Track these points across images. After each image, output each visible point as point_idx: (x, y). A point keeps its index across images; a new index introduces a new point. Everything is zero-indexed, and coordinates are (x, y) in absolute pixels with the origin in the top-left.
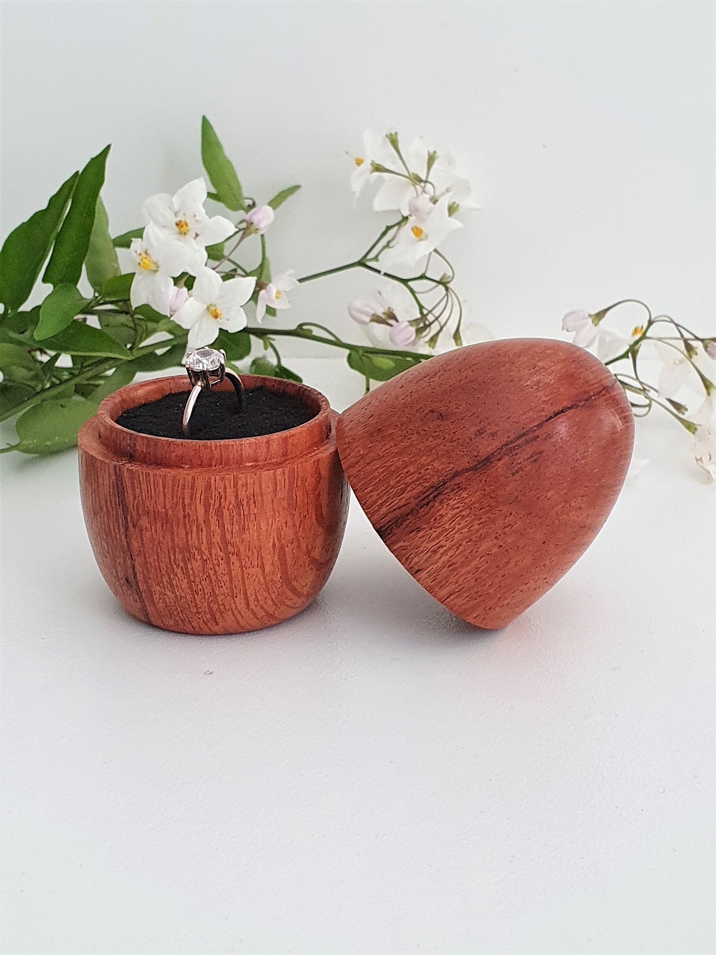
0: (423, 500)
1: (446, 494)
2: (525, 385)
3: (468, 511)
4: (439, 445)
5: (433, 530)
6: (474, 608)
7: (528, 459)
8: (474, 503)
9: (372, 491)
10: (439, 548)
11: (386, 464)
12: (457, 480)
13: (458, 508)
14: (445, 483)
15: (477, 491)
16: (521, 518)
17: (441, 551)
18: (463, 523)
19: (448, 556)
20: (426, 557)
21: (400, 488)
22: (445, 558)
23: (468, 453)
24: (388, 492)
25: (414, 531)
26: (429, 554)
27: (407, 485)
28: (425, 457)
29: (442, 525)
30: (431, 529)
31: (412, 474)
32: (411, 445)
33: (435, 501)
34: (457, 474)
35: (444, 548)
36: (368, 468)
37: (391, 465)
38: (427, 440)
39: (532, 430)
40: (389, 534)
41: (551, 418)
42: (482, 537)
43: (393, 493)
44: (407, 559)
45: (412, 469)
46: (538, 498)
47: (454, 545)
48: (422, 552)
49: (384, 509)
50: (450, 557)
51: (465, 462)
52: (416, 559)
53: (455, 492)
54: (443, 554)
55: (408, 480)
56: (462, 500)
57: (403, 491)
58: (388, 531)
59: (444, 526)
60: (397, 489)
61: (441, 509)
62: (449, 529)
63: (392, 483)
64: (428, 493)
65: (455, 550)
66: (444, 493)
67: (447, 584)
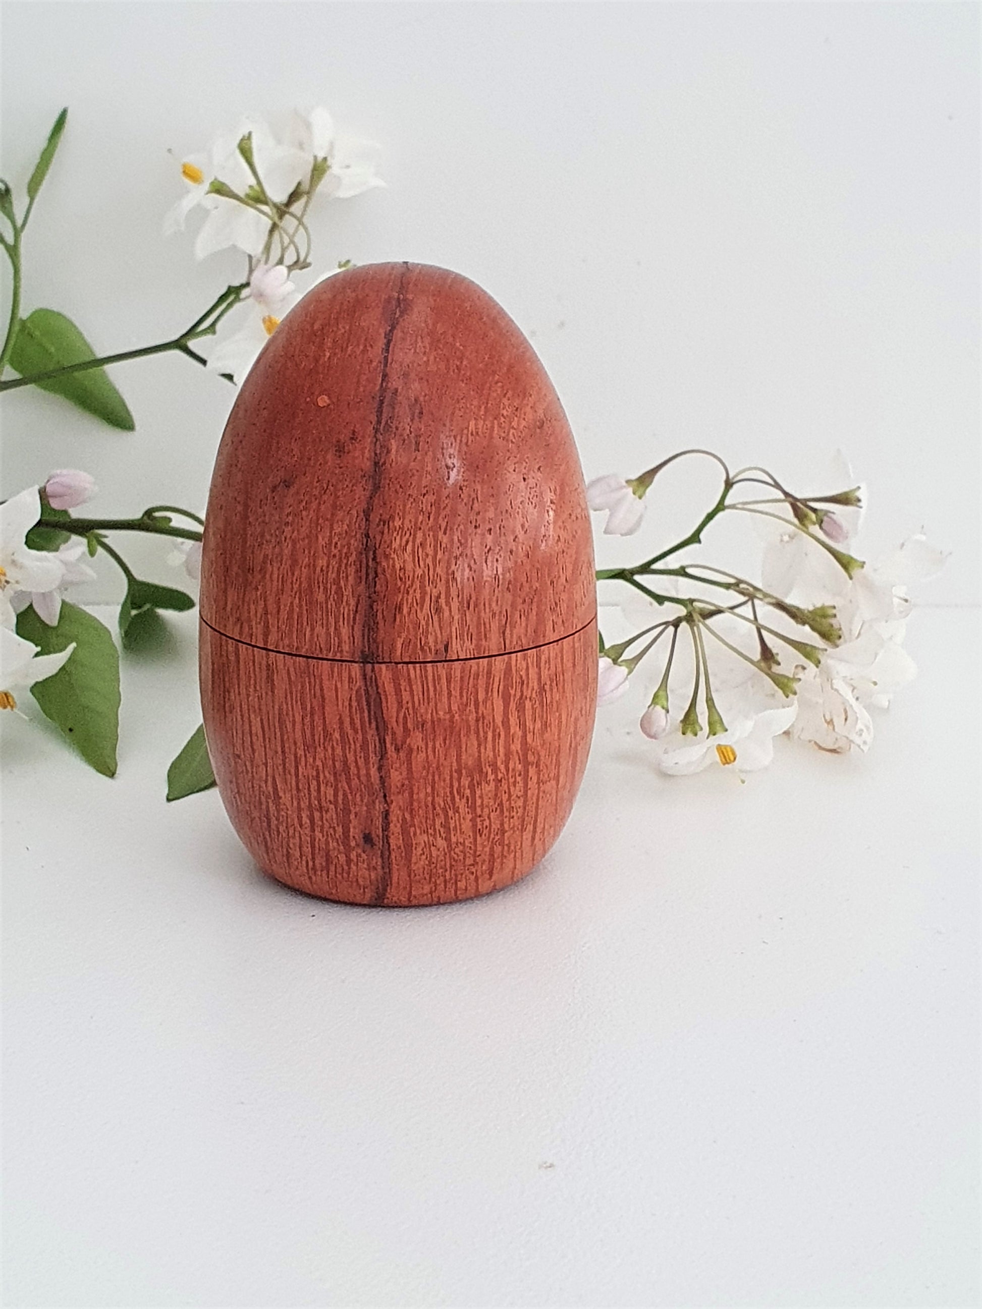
0: (367, 575)
1: (380, 543)
2: (326, 360)
3: (420, 535)
4: (318, 509)
5: (411, 592)
6: (541, 620)
7: (412, 420)
8: (417, 519)
9: (312, 629)
10: (437, 601)
11: (295, 589)
12: (375, 518)
13: (407, 542)
14: (367, 536)
15: (405, 506)
16: (474, 481)
17: (442, 601)
18: (430, 551)
19: (455, 599)
20: (436, 624)
21: (333, 593)
22: (455, 605)
23: (354, 481)
24: (327, 612)
25: (395, 614)
26: (436, 618)
27: (337, 582)
28: (320, 538)
29: (414, 576)
30: (408, 593)
31: (328, 567)
32: (294, 542)
33: (380, 562)
34: (367, 513)
35: (443, 596)
36: (284, 615)
37: (300, 585)
38: (302, 519)
39: (383, 390)
40: (378, 648)
41: (386, 358)
42: (463, 541)
43: (334, 606)
44: (422, 649)
45: (322, 562)
46: (467, 444)
47: (447, 582)
48: (427, 624)
49: (345, 631)
50: (458, 596)
51: (361, 494)
52: (431, 639)
53: (386, 531)
54: (448, 603)
55: (332, 576)
56: (402, 532)
57: (339, 592)
58: (373, 646)
59: (416, 576)
60: (332, 599)
61: (394, 562)
62: (424, 571)
63: (321, 597)
64: (364, 565)
65: (454, 585)
66: (377, 546)
67: (488, 626)
